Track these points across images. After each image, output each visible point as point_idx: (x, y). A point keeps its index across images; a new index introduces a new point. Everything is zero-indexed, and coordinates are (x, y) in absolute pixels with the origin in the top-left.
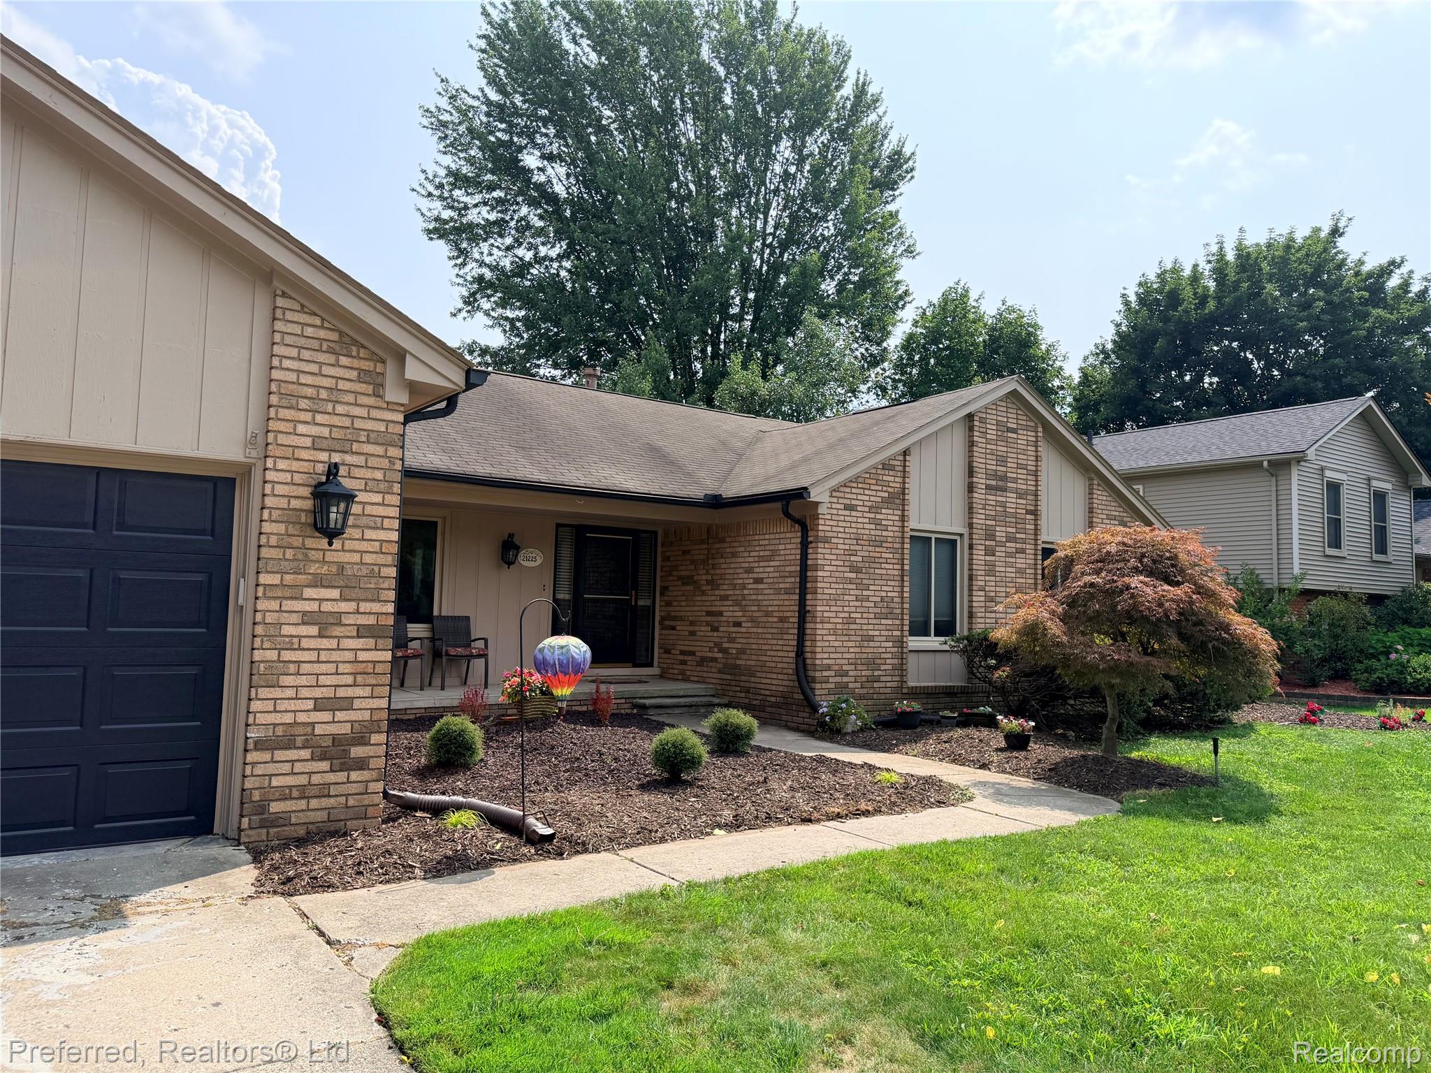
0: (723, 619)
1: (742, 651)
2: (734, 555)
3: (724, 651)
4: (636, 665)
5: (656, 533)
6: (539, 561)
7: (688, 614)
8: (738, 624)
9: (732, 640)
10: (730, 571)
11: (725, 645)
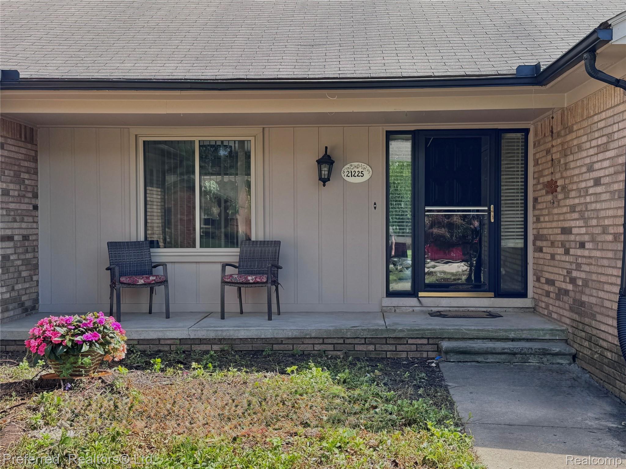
0: (572, 237)
1: (586, 282)
2: (580, 148)
3: (573, 281)
4: (499, 294)
5: (526, 131)
6: (367, 176)
7: (550, 231)
8: (582, 245)
9: (579, 267)
10: (577, 172)
11: (575, 274)
